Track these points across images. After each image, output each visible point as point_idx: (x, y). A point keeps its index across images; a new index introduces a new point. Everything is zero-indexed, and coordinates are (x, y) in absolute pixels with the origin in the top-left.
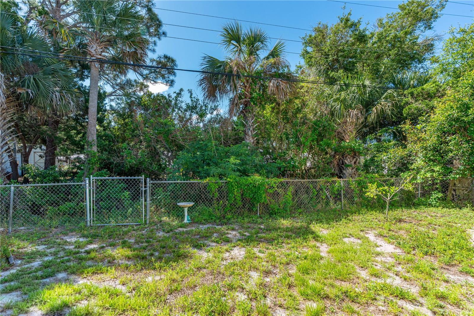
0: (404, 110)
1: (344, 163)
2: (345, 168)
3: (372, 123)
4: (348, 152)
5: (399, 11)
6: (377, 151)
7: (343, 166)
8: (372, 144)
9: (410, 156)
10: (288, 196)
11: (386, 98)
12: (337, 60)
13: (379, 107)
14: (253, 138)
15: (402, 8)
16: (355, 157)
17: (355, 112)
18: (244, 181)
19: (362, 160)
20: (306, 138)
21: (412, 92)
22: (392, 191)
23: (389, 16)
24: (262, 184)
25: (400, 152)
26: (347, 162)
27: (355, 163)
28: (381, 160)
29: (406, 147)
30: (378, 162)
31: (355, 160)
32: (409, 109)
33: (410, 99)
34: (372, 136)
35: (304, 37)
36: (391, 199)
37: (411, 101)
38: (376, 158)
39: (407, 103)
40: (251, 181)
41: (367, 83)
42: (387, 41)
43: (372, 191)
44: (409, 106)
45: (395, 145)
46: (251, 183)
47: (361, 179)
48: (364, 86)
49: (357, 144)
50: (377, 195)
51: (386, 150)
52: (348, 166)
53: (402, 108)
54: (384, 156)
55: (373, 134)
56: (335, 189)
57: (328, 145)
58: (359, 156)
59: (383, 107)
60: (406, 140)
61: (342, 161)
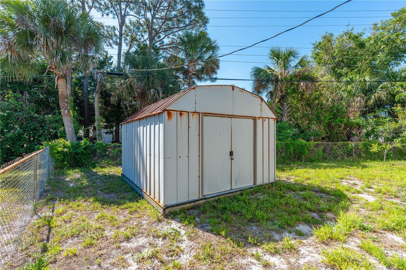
0: (396, 97)
1: (352, 133)
2: (352, 136)
3: (371, 105)
4: (354, 126)
5: (392, 18)
6: (376, 125)
7: (350, 135)
8: (371, 120)
9: (401, 128)
10: (320, 152)
11: (382, 88)
12: (342, 61)
13: (377, 95)
14: (287, 118)
15: (394, 15)
16: (359, 129)
17: (359, 99)
18: (295, 143)
19: (365, 131)
20: (325, 117)
21: (402, 84)
22: (388, 148)
23: (383, 22)
24: (306, 145)
25: (393, 125)
26: (354, 132)
27: (360, 133)
28: (379, 131)
29: (397, 122)
30: (377, 132)
31: (359, 131)
32: (400, 96)
33: (400, 89)
34: (372, 115)
35: (314, 43)
36: (387, 152)
37: (401, 90)
38: (375, 130)
39: (398, 92)
40: (300, 143)
41: (367, 78)
42: (382, 41)
43: (375, 148)
44: (400, 94)
45: (390, 120)
46: (299, 144)
47: (366, 142)
48: (365, 81)
49: (361, 121)
50: (378, 150)
51: (383, 124)
52: (355, 135)
53: (394, 96)
54: (381, 128)
55: (372, 113)
56: (349, 148)
57: (341, 122)
58: (362, 129)
59: (380, 95)
60: (398, 118)
61: (350, 132)
